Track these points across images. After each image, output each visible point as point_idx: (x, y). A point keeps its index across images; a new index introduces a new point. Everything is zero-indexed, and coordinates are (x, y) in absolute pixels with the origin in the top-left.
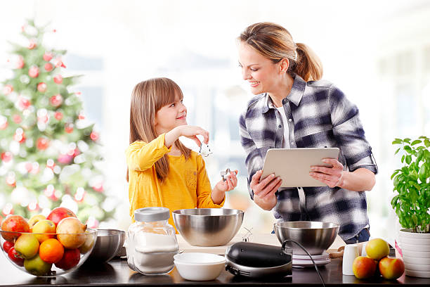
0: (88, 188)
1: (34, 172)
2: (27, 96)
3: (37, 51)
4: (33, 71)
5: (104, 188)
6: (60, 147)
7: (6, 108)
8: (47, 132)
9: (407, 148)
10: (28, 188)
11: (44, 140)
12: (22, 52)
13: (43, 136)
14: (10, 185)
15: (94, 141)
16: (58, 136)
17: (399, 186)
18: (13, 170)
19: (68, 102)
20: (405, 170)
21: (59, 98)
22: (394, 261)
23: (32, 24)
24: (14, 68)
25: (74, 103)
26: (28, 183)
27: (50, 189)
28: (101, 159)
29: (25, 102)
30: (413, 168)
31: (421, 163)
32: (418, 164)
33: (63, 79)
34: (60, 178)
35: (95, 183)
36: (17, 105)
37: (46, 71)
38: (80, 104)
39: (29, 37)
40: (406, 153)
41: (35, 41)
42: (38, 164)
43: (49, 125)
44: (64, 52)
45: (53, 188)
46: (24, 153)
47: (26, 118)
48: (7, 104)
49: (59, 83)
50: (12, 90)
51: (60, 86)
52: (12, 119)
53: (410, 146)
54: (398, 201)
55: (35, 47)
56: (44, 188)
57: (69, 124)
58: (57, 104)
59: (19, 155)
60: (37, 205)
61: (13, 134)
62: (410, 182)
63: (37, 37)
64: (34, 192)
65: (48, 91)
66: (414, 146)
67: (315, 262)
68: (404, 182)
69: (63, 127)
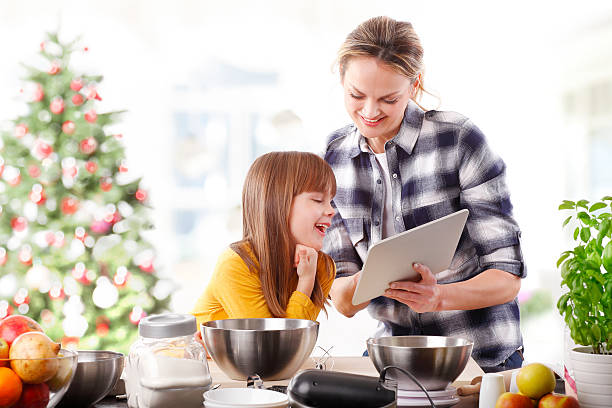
0: (133, 268)
1: (57, 245)
2: (48, 139)
3: (61, 77)
4: (56, 105)
5: (155, 267)
6: (94, 210)
7: (19, 157)
8: (76, 189)
9: (583, 216)
10: (49, 267)
11: (72, 201)
12: (40, 79)
13: (71, 196)
14: (23, 263)
15: (141, 203)
16: (91, 195)
17: (570, 278)
18: (27, 242)
19: (104, 148)
20: (579, 251)
21: (92, 142)
22: (563, 401)
23: (55, 39)
24: (31, 101)
25: (113, 149)
26: (49, 260)
27: (80, 270)
28: (151, 227)
29: (45, 147)
30: (594, 249)
31: (606, 241)
32: (601, 242)
33: (98, 116)
34: (94, 253)
35: (143, 260)
36: (35, 153)
37: (74, 105)
38: (121, 150)
39: (51, 57)
40: (580, 224)
41: (59, 64)
42: (62, 233)
43: (78, 179)
44: (99, 79)
45: (84, 267)
46: (43, 219)
47: (46, 170)
48: (20, 151)
49: (92, 121)
50: (27, 131)
51: (93, 126)
52: (27, 172)
53: (588, 213)
54: (569, 303)
55: (58, 72)
56: (72, 267)
57: (106, 178)
58: (90, 151)
59: (36, 221)
60: (62, 291)
61: (28, 193)
62: (587, 271)
63: (61, 57)
64: (57, 273)
65: (77, 133)
66: (593, 213)
67: (434, 402)
68: (579, 272)
69: (98, 183)
